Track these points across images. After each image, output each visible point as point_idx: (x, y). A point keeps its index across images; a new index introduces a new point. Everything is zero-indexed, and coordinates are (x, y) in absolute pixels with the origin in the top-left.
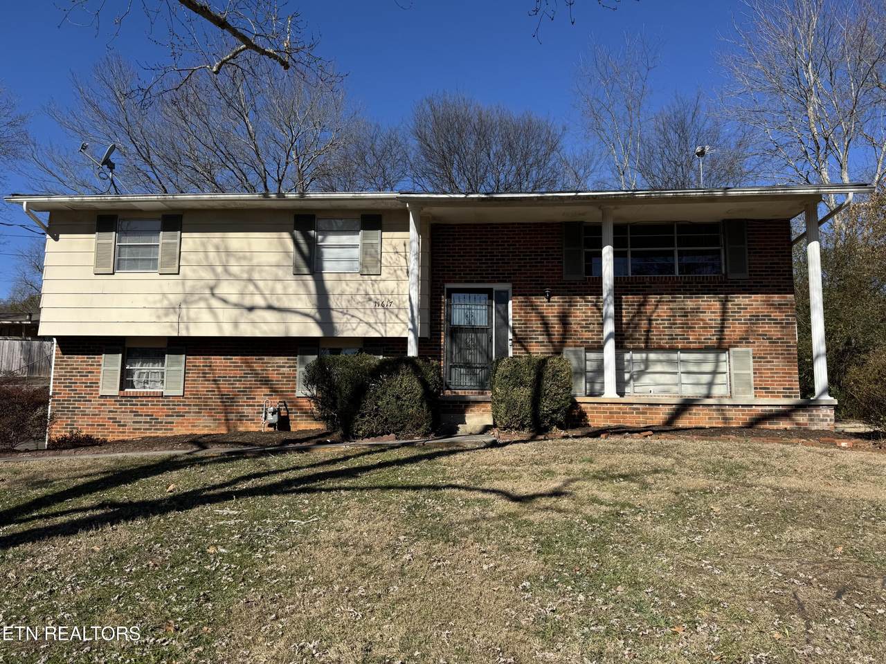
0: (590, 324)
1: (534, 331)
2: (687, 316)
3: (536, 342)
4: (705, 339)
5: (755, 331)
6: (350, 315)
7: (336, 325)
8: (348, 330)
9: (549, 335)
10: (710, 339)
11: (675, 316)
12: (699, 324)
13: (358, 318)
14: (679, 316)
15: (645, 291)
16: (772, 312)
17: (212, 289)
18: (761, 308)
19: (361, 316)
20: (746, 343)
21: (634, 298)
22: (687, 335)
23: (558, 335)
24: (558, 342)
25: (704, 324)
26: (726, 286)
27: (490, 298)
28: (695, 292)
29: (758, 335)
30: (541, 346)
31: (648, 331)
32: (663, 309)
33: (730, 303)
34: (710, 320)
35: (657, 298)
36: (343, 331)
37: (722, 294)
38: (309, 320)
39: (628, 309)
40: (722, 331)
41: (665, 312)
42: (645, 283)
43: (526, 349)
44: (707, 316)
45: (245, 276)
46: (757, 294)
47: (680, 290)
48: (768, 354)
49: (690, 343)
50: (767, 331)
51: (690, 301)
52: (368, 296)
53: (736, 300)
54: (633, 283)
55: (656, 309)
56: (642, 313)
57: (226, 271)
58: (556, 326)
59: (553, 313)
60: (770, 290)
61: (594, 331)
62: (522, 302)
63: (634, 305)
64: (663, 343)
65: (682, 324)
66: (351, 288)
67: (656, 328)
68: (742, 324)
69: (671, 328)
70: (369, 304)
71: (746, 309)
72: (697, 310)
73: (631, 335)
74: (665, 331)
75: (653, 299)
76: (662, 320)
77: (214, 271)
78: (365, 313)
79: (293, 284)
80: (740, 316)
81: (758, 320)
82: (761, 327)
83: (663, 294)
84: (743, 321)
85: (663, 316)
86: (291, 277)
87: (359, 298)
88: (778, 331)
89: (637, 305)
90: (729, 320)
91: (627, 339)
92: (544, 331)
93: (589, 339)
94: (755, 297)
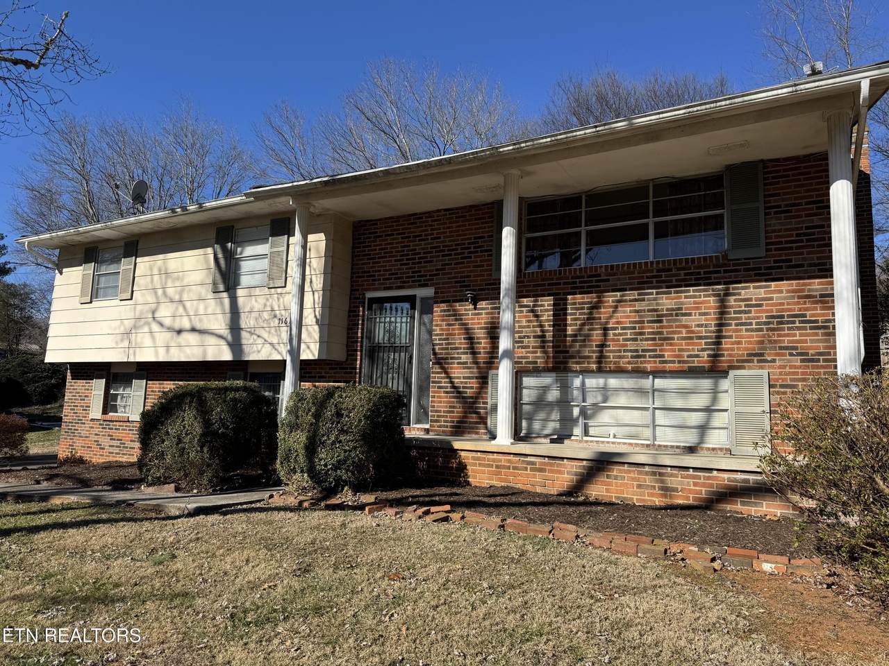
0: (524, 337)
1: (457, 348)
2: (661, 321)
3: (458, 363)
4: (689, 356)
5: (776, 342)
6: (256, 334)
7: (244, 347)
8: (254, 352)
9: (474, 353)
10: (697, 356)
11: (643, 322)
12: (680, 332)
13: (263, 338)
14: (649, 322)
15: (599, 286)
16: (806, 309)
17: (153, 313)
18: (788, 304)
19: (265, 335)
20: (759, 361)
21: (583, 298)
22: (661, 350)
23: (485, 353)
24: (484, 363)
25: (688, 332)
26: (726, 271)
27: (413, 307)
28: (674, 283)
29: (781, 348)
30: (464, 368)
31: (602, 346)
32: (624, 312)
33: (732, 298)
34: (698, 326)
35: (616, 296)
36: (249, 354)
37: (719, 284)
38: (223, 342)
39: (575, 314)
40: (719, 343)
41: (628, 317)
42: (600, 276)
43: (446, 373)
44: (693, 320)
45: (177, 298)
46: (781, 279)
47: (652, 282)
48: (799, 380)
49: (665, 362)
50: (798, 341)
51: (667, 299)
52: (273, 313)
53: (743, 292)
54: (583, 277)
55: (614, 312)
56: (594, 319)
57: (165, 293)
58: (483, 341)
59: (479, 323)
60: (806, 272)
61: (528, 347)
62: (445, 311)
63: (583, 308)
64: (623, 363)
65: (653, 333)
66: (259, 303)
67: (613, 340)
68: (752, 330)
69: (636, 340)
70: (274, 322)
71: (760, 305)
72: (678, 312)
73: (579, 352)
74: (626, 345)
75: (610, 298)
76: (623, 328)
77: (156, 293)
78: (269, 332)
79: (212, 302)
80: (749, 318)
81: (782, 323)
82: (788, 335)
83: (626, 290)
84: (754, 326)
85: (625, 323)
86: (211, 295)
87: (266, 315)
88: (818, 341)
89: (588, 308)
90: (730, 325)
91: (573, 357)
92: (468, 348)
93: (522, 358)
94: (776, 286)
